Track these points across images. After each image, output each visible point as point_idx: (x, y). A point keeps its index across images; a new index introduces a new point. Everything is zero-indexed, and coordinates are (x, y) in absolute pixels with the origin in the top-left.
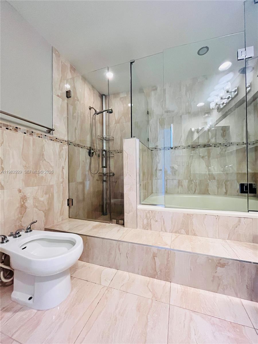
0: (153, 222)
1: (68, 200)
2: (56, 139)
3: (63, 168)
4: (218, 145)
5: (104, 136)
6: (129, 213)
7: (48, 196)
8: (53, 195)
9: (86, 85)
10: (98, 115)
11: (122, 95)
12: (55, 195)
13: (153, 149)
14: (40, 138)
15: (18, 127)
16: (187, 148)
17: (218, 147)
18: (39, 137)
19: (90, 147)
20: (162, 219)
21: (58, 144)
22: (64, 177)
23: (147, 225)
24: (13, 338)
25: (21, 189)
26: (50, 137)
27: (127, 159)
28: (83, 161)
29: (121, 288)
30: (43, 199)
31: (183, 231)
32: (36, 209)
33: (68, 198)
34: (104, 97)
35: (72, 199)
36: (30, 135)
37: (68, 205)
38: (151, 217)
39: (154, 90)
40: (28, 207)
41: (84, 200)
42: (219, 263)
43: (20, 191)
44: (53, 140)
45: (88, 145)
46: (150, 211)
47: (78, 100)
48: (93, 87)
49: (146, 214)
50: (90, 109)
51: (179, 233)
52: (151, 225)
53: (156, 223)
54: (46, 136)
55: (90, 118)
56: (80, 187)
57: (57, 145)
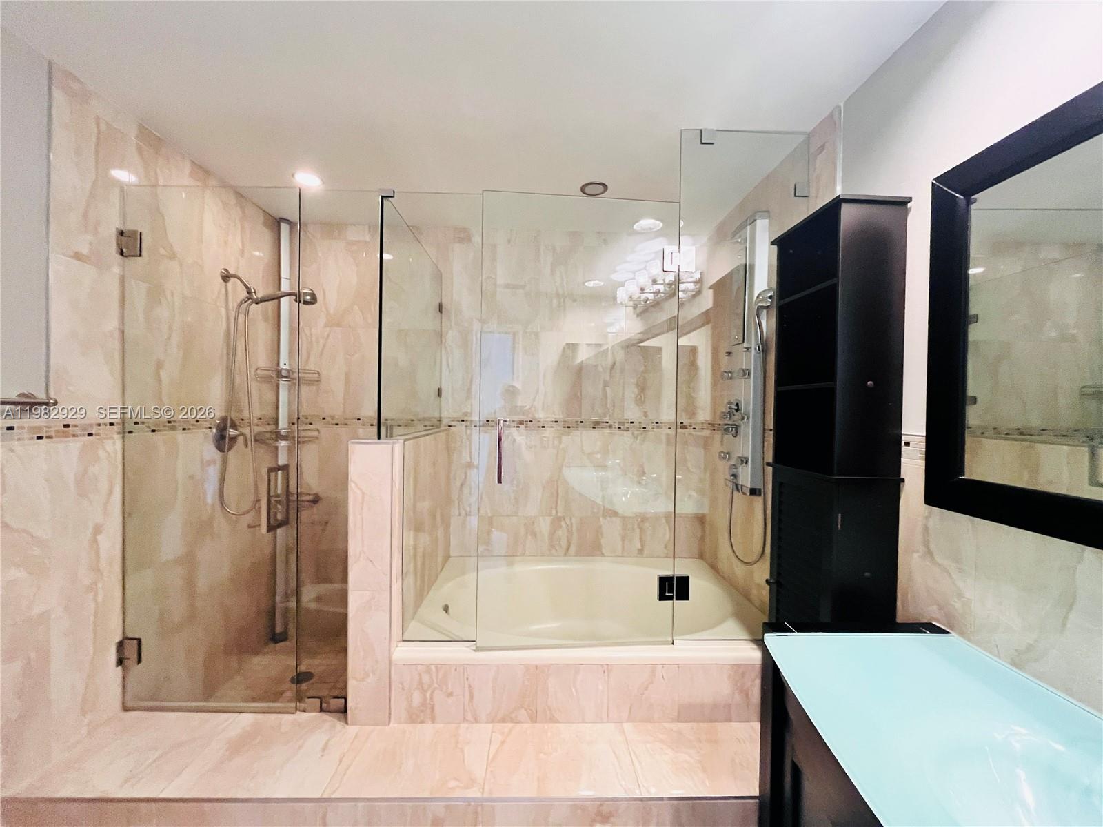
0: (439, 697)
1: (120, 645)
2: (66, 425)
4: (627, 425)
5: (282, 366)
6: (363, 680)
7: (17, 666)
9: (208, 193)
10: (260, 305)
11: (352, 234)
12: (59, 648)
13: (453, 421)
16: (552, 427)
17: (627, 430)
19: (224, 419)
20: (467, 686)
21: (74, 446)
22: (103, 564)
23: (422, 708)
26: (32, 429)
27: (362, 509)
28: (191, 477)
31: (523, 713)
33: (118, 638)
34: (284, 228)
35: (139, 641)
37: (120, 662)
38: (436, 685)
39: (461, 240)
41: (191, 617)
42: (599, 813)
44: (49, 437)
46: (433, 667)
47: (173, 256)
48: (239, 195)
49: (420, 675)
50: (226, 277)
51: (512, 721)
52: (432, 709)
53: (450, 700)
54: (10, 428)
55: (223, 310)
56: (175, 576)
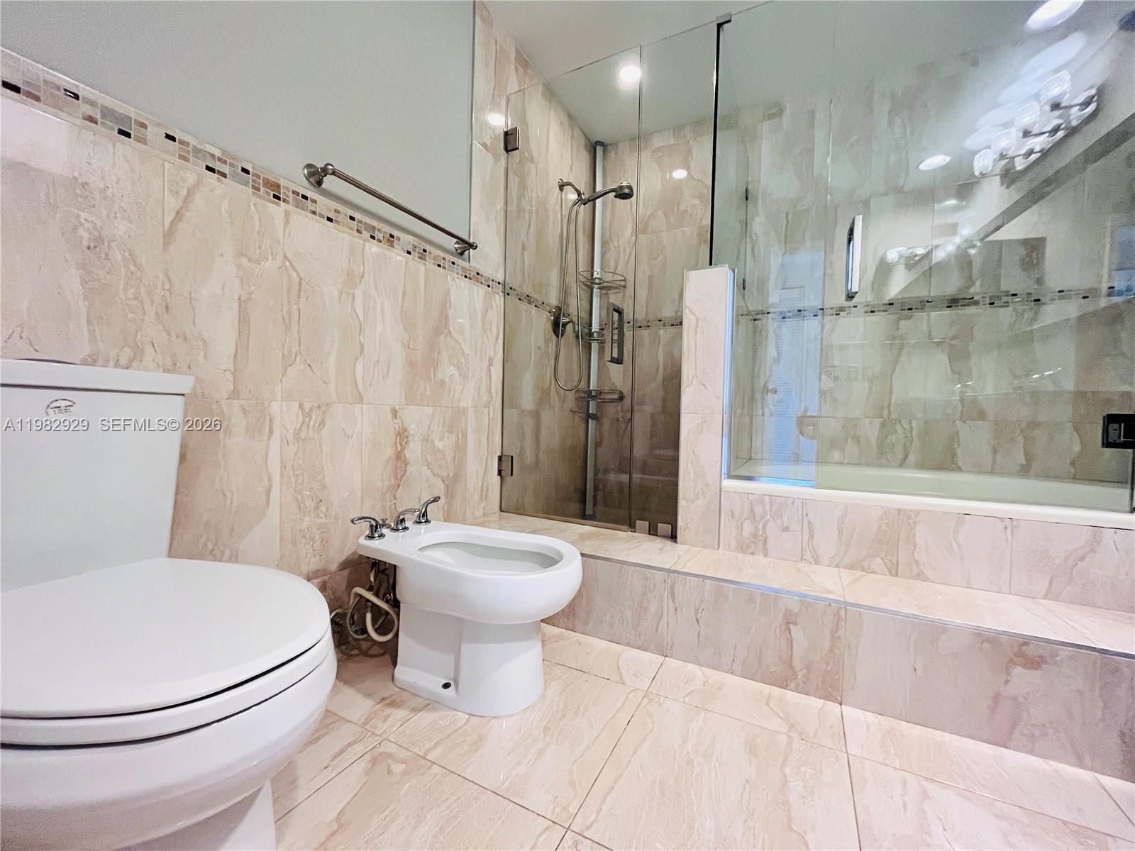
0: (772, 530)
1: (500, 458)
2: (478, 274)
3: (491, 364)
4: (1004, 299)
5: (595, 275)
6: (693, 501)
7: (453, 437)
8: (465, 436)
9: (552, 112)
10: (587, 205)
11: (658, 142)
12: (471, 439)
14: (441, 269)
15: (396, 233)
17: (1006, 304)
18: (439, 266)
19: (559, 309)
20: (806, 523)
21: (482, 291)
22: (493, 391)
23: (752, 539)
24: (427, 757)
25: (397, 408)
26: (464, 269)
27: (696, 333)
28: (539, 348)
29: (687, 699)
30: (444, 444)
31: (877, 563)
32: (428, 472)
33: (499, 454)
34: (599, 149)
35: (512, 457)
36: (418, 257)
37: (500, 473)
38: (769, 516)
39: (771, 117)
40: (411, 461)
41: (537, 465)
42: (1021, 654)
43: (395, 413)
44: (470, 278)
45: (553, 300)
46: (767, 499)
47: (532, 160)
48: (570, 116)
49: (751, 504)
50: (561, 187)
51: (863, 570)
52: (765, 541)
53: (785, 535)
54: (453, 263)
55: (559, 215)
56: (529, 424)
57: (480, 291)
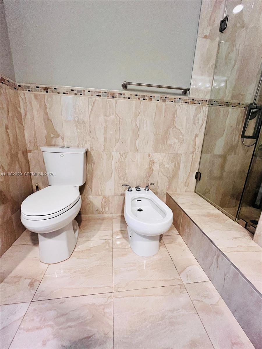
1: (197, 173)
2: (193, 100)
3: (196, 136)
7: (174, 164)
8: (179, 164)
14: (173, 103)
15: (153, 95)
18: (172, 102)
21: (195, 107)
22: (196, 147)
25: (150, 154)
26: (185, 100)
28: (232, 127)
30: (169, 166)
32: (161, 174)
33: (197, 171)
35: (201, 174)
36: (162, 101)
37: (196, 178)
40: (155, 170)
43: (149, 155)
44: (188, 103)
45: (249, 100)
54: (180, 99)
